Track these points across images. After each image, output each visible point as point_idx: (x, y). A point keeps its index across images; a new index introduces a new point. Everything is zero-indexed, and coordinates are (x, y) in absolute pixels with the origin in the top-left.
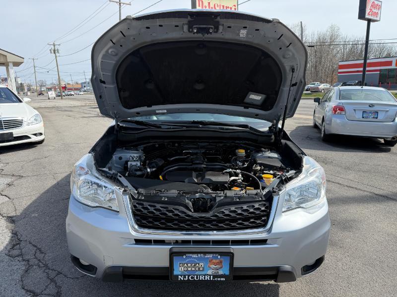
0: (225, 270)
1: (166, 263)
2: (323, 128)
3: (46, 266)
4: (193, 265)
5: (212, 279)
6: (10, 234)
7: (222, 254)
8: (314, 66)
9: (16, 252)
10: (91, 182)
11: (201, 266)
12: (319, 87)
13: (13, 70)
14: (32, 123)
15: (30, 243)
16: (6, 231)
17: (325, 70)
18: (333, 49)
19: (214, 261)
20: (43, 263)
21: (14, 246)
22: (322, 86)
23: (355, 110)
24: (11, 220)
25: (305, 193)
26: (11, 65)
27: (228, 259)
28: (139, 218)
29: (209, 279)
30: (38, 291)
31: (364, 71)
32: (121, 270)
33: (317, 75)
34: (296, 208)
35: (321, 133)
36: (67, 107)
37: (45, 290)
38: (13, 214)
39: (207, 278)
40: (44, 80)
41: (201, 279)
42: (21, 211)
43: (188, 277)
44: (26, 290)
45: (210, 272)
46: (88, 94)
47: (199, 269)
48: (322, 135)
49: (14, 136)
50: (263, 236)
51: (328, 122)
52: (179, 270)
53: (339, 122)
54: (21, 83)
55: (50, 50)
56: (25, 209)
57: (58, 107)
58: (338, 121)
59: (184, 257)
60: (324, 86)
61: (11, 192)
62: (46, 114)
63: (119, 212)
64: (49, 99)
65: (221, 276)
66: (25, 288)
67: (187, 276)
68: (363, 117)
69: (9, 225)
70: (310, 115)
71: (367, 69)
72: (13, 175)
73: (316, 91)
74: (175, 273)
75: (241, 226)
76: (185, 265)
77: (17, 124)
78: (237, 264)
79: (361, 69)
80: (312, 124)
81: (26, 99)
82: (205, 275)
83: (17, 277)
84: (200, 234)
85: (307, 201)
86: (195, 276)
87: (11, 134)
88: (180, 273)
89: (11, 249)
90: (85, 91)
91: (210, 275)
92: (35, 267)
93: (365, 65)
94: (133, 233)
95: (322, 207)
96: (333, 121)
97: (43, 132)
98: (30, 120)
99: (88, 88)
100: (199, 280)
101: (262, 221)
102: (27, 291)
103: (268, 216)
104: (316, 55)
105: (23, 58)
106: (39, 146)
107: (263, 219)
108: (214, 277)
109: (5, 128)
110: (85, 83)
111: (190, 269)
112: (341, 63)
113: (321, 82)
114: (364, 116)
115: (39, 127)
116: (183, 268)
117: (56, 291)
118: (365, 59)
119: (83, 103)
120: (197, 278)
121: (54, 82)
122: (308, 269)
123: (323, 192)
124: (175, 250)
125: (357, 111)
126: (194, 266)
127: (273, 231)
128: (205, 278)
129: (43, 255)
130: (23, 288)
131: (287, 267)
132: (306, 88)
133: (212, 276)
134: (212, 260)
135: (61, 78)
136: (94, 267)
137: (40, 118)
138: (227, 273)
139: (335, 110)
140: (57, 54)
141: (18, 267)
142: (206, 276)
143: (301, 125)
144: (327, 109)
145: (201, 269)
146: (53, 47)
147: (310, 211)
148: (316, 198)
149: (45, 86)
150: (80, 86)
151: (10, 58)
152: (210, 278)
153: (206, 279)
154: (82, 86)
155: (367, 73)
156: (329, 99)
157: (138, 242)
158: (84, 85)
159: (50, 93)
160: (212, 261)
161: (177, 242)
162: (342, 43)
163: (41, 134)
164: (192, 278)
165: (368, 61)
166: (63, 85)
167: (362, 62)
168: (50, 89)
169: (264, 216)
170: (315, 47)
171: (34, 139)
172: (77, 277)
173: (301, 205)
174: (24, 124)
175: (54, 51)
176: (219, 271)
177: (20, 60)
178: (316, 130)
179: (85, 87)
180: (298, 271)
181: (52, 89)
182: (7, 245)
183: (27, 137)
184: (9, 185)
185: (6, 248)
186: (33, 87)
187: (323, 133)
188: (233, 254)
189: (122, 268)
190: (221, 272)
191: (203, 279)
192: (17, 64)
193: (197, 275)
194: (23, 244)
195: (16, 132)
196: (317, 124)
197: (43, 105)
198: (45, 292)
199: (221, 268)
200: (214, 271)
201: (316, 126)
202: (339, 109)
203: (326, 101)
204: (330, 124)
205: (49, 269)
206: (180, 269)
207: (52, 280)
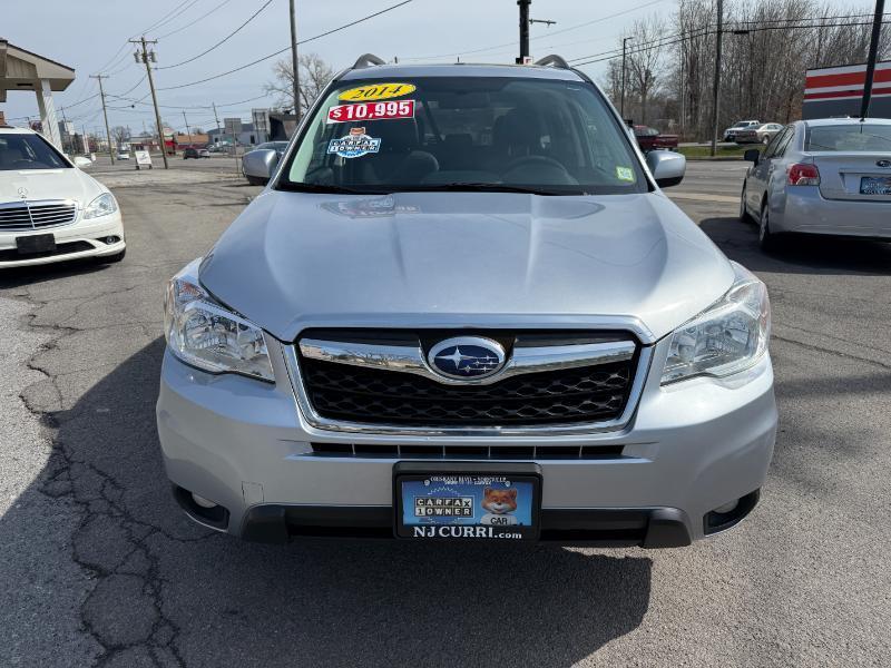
0: (521, 516)
1: (384, 499)
2: (764, 220)
3: (126, 515)
4: (447, 502)
5: (491, 535)
6: (48, 449)
7: (515, 477)
8: (747, 81)
9: (60, 485)
10: (212, 319)
11: (467, 504)
12: (757, 131)
13: (52, 100)
14: (95, 212)
15: (92, 467)
16: (39, 441)
17: (773, 92)
18: (794, 40)
19: (496, 493)
20: (118, 508)
21: (57, 472)
22: (764, 129)
23: (842, 174)
24: (51, 420)
25: (719, 345)
26: (46, 87)
27: (528, 489)
28: (320, 396)
29: (484, 535)
30: (109, 567)
31: (867, 92)
32: (282, 515)
33: (753, 103)
34: (695, 376)
35: (758, 233)
36: (177, 185)
37: (123, 563)
38: (54, 407)
39: (481, 532)
40: (125, 127)
41: (465, 535)
42: (73, 402)
43: (437, 531)
44: (80, 563)
45: (487, 519)
46: (223, 157)
47: (462, 511)
48: (762, 237)
49: (57, 242)
50: (613, 437)
51: (775, 206)
52: (415, 513)
53: (803, 203)
54: (76, 136)
55: (136, 55)
56: (82, 398)
57: (157, 186)
58: (801, 201)
59: (427, 483)
60: (769, 128)
61: (51, 361)
62: (130, 199)
63: (273, 383)
64: (138, 168)
65: (513, 529)
66: (81, 560)
67: (433, 528)
68: (862, 192)
69: (48, 431)
70: (735, 195)
71: (875, 86)
72: (57, 327)
73: (749, 139)
74: (408, 519)
75: (561, 415)
76: (430, 502)
77: (63, 214)
78: (549, 503)
79: (861, 87)
80: (736, 213)
81: (81, 161)
82: (474, 526)
83: (62, 537)
84: (465, 434)
85: (722, 361)
86: (453, 528)
87: (51, 237)
88: (417, 521)
89: (49, 479)
90: (217, 150)
91: (487, 527)
92: (101, 517)
93: (869, 77)
94: (308, 429)
95: (758, 375)
96: (788, 202)
97: (121, 235)
98: (90, 205)
99: (225, 143)
100: (462, 536)
101: (611, 404)
102: (85, 566)
103: (626, 391)
104: (752, 54)
105: (73, 70)
106: (114, 267)
107: (614, 398)
108: (497, 530)
109: (36, 225)
110: (217, 131)
111: (439, 512)
112: (811, 74)
113: (763, 121)
114: (866, 187)
115: (112, 222)
116: (423, 510)
117: (147, 568)
118: (872, 60)
119: (212, 177)
120: (457, 532)
121: (149, 130)
122: (719, 521)
123: (762, 340)
124: (404, 468)
125: (846, 177)
126: (450, 504)
127: (639, 426)
128: (474, 532)
129: (119, 492)
130: (76, 561)
131: (671, 512)
132: (726, 134)
133: (491, 529)
134: (491, 491)
135: (163, 121)
136: (224, 508)
137: (113, 202)
138: (527, 521)
139: (794, 174)
140: (151, 65)
141: (66, 517)
142: (478, 529)
143: (713, 216)
144: (775, 173)
145: (467, 512)
146: (140, 46)
147: (731, 383)
148: (745, 355)
149: (128, 140)
150: (205, 139)
151: (44, 71)
152: (487, 533)
153: (478, 536)
154: (210, 138)
155: (872, 96)
156: (782, 154)
157: (321, 449)
158: (214, 137)
159: (139, 154)
160: (492, 494)
161: (409, 450)
162: (817, 22)
163: (116, 239)
164: (445, 531)
165: (878, 67)
166: (168, 134)
167: (863, 68)
168: (140, 147)
169: (616, 392)
170: (751, 33)
171: (102, 249)
172: (195, 537)
173: (707, 370)
174: (78, 215)
175: (145, 56)
176: (508, 518)
177: (65, 74)
178: (746, 227)
179: (216, 140)
180: (696, 522)
181: (145, 147)
182: (43, 471)
183: (85, 245)
184: (48, 347)
185: (39, 477)
186: (103, 143)
187: (763, 231)
188: (540, 477)
189: (283, 510)
190: (512, 520)
191: (472, 535)
192: (60, 85)
193: (457, 526)
194: (76, 469)
195: (62, 233)
196: (751, 213)
197: (124, 181)
198: (125, 569)
199: (513, 509)
200: (497, 516)
201: (746, 218)
202: (804, 174)
203: (773, 156)
204: (780, 210)
205: (132, 520)
206: (418, 511)
207: (139, 544)
